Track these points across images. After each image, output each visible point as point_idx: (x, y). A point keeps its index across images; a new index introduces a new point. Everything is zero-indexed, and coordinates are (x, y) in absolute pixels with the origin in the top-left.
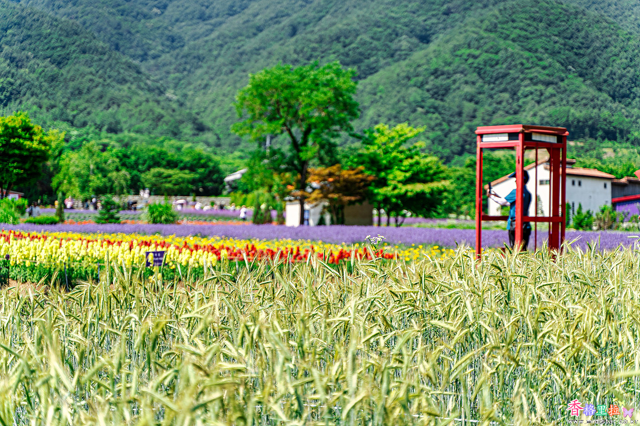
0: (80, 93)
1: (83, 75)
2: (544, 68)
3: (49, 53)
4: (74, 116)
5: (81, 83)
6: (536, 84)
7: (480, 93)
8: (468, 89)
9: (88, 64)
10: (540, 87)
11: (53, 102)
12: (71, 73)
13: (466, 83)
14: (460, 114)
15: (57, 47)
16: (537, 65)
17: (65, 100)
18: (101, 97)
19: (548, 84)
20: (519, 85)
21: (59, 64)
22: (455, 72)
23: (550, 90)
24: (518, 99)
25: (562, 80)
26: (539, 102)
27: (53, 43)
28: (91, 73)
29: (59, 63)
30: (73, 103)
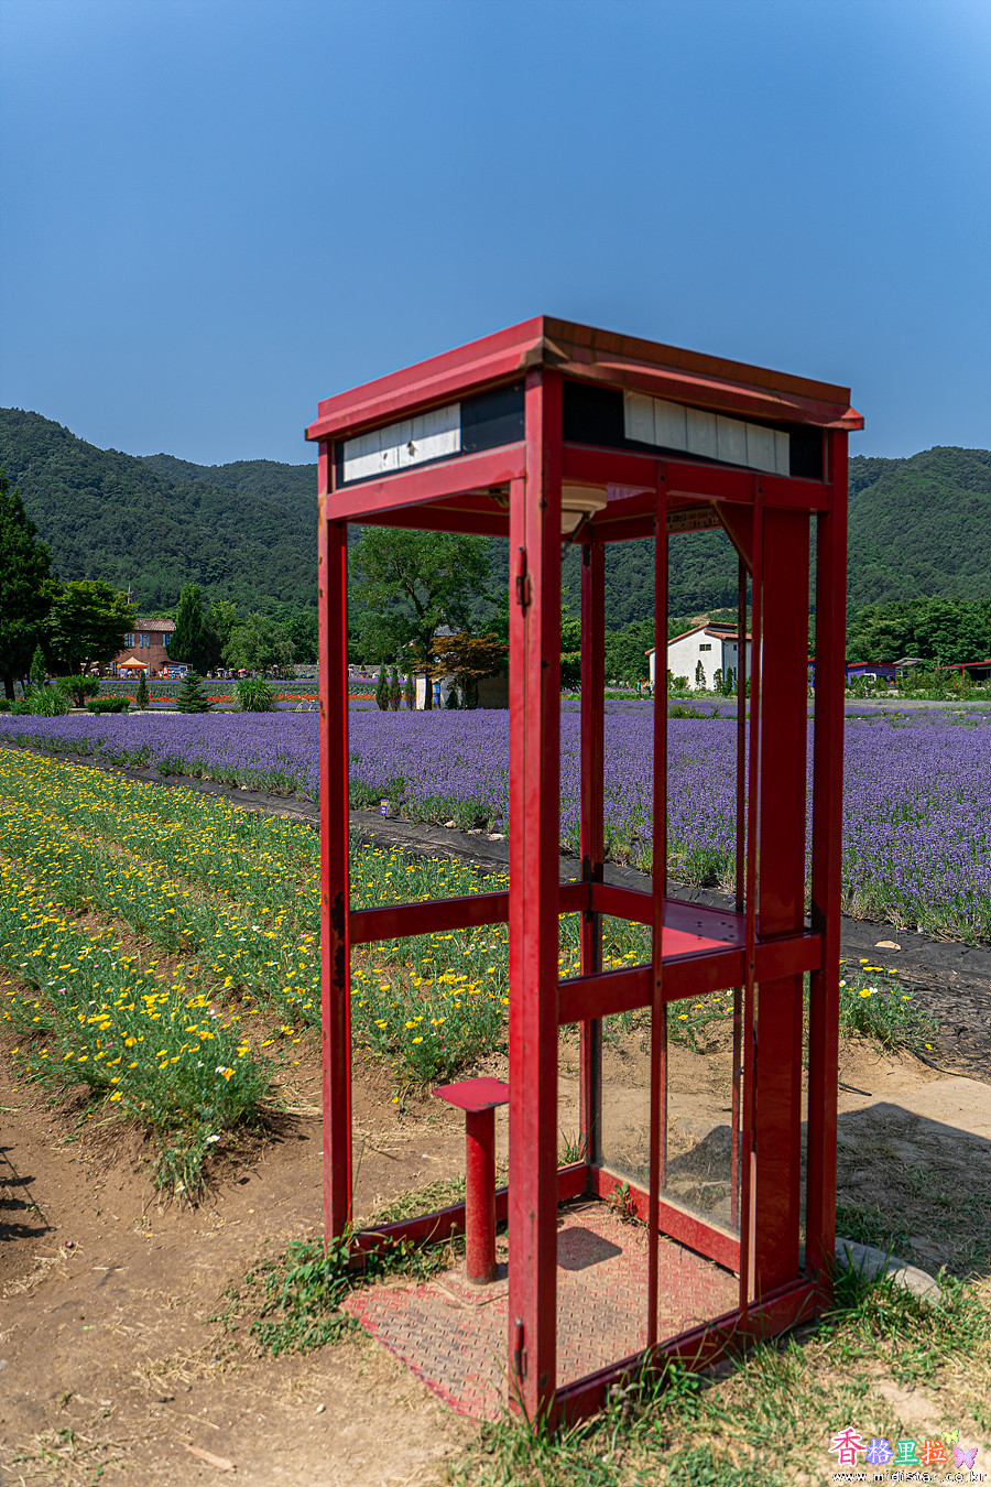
0: (287, 570)
1: (289, 554)
2: (705, 542)
3: (259, 534)
4: (281, 591)
5: (289, 561)
6: (697, 557)
7: (647, 566)
8: (635, 562)
9: (295, 543)
10: (701, 559)
11: (262, 579)
12: (280, 552)
13: (635, 556)
14: (629, 585)
15: (266, 529)
16: (699, 539)
17: (272, 577)
18: (306, 574)
19: (709, 556)
20: (682, 558)
21: (269, 545)
23: (711, 562)
24: (681, 571)
25: (722, 553)
26: (700, 573)
27: (264, 526)
28: (297, 552)
29: (270, 543)
30: (280, 579)
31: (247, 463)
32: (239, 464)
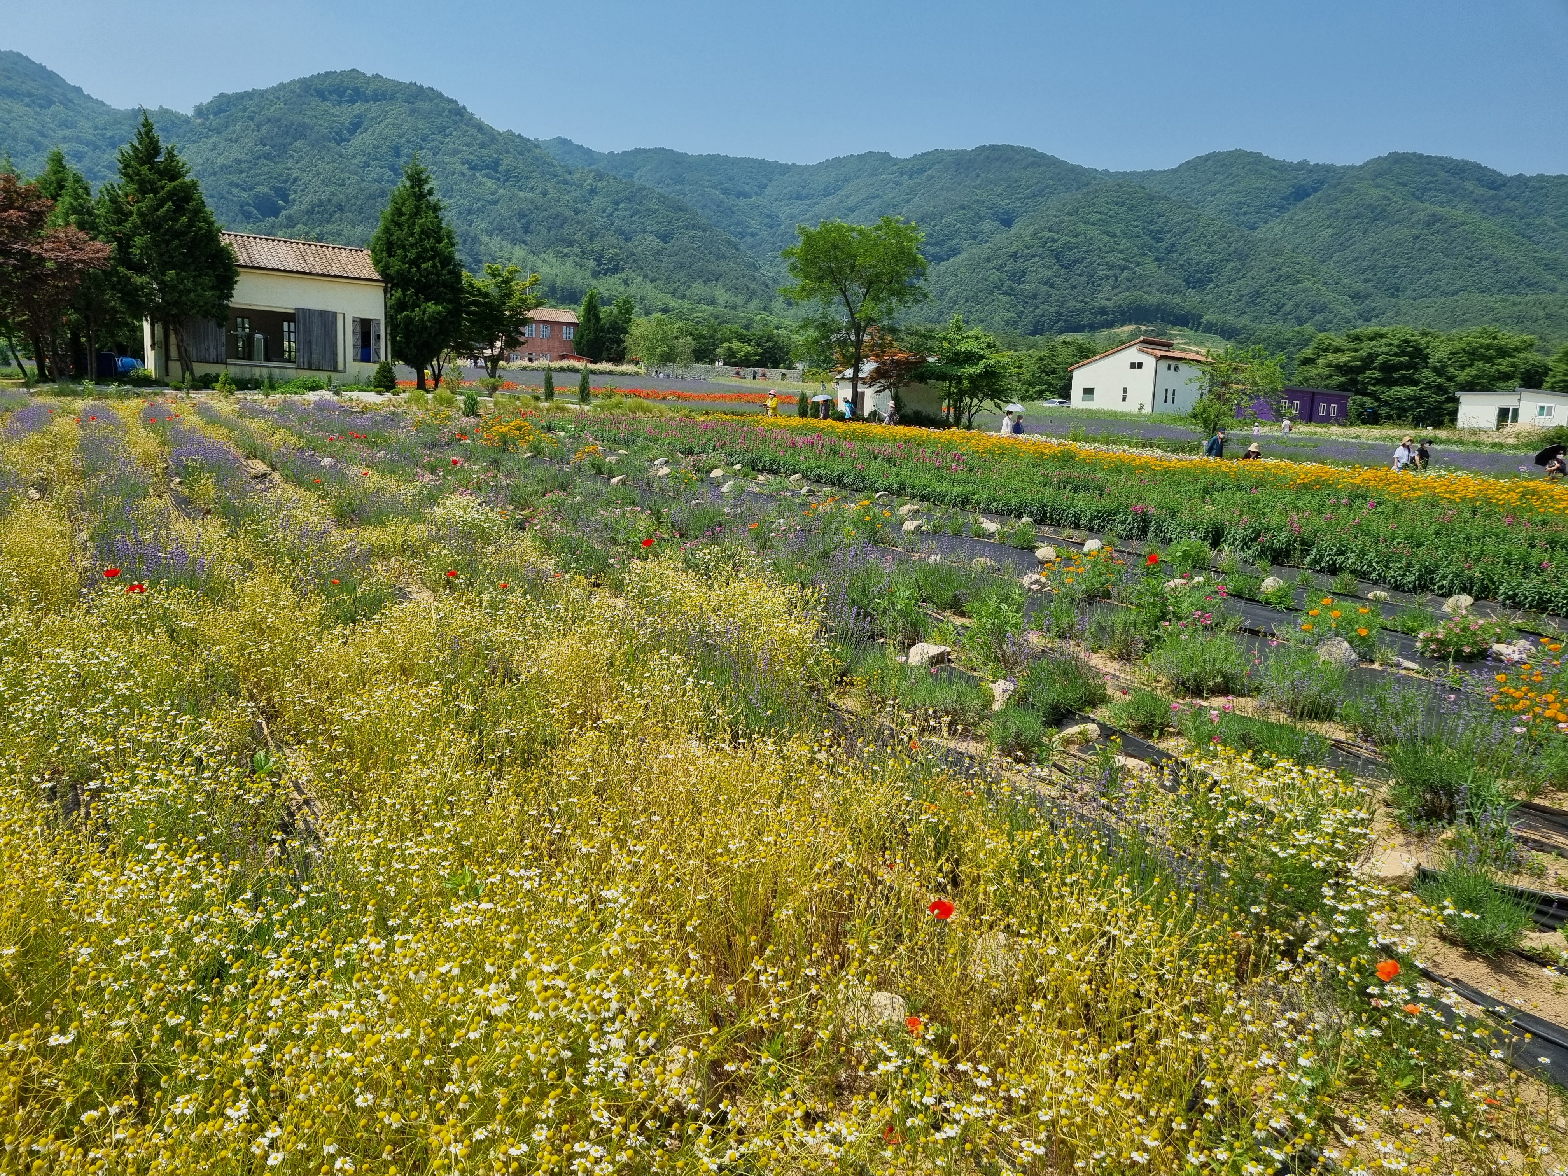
2: (1121, 252)
3: (656, 228)
8: (1044, 273)
12: (675, 248)
13: (1043, 266)
15: (662, 223)
22: (1033, 256)
29: (665, 238)
31: (646, 151)
32: (638, 151)
